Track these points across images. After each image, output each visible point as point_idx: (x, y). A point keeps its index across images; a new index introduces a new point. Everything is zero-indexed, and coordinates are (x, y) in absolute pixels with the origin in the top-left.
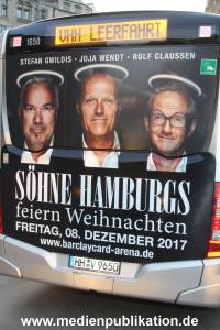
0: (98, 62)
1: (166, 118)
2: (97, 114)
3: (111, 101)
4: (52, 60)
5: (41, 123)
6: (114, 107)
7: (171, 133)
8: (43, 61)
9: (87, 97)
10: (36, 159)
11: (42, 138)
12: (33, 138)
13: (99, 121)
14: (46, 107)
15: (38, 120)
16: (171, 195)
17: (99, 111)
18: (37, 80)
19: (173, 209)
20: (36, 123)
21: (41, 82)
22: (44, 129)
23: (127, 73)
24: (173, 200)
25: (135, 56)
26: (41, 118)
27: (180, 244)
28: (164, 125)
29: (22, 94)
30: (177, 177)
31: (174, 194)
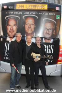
0: (30, 14)
1: (48, 29)
2: (29, 28)
3: (33, 24)
4: (16, 13)
5: (13, 30)
6: (34, 26)
7: (49, 33)
8: (14, 13)
9: (27, 23)
10: (11, 39)
11: (13, 34)
12: (10, 34)
13: (30, 30)
14: (14, 25)
15: (12, 29)
16: (49, 49)
17: (30, 27)
18: (12, 18)
19: (49, 52)
20: (11, 30)
21: (13, 19)
22: (13, 31)
23: (38, 18)
24: (49, 50)
25: (40, 13)
26: (13, 28)
27: (51, 61)
28: (47, 31)
29: (7, 21)
30: (50, 44)
31: (49, 48)
